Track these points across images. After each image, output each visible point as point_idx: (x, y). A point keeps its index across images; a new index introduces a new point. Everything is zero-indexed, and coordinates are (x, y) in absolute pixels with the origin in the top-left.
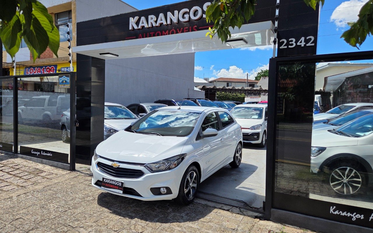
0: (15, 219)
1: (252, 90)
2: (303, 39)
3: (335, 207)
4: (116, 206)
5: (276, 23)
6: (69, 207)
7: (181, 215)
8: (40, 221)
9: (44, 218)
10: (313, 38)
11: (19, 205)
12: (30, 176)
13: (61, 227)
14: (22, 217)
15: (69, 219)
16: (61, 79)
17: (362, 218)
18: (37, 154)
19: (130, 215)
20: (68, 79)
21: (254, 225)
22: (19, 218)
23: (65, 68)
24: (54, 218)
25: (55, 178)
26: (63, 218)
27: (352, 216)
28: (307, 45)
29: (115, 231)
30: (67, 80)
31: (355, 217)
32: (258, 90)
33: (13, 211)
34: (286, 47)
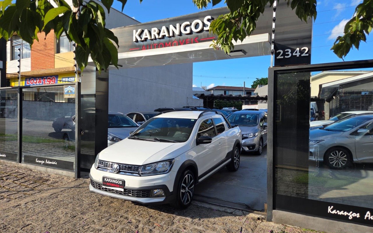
1: (250, 98)
2: (298, 49)
3: (332, 207)
5: (273, 35)
10: (307, 49)
12: (35, 184)
16: (66, 90)
17: (358, 216)
18: (41, 163)
19: (138, 219)
20: (73, 89)
21: (257, 226)
23: (66, 78)
27: (348, 214)
28: (302, 55)
30: (72, 90)
31: (352, 215)
32: (255, 98)
34: (282, 57)
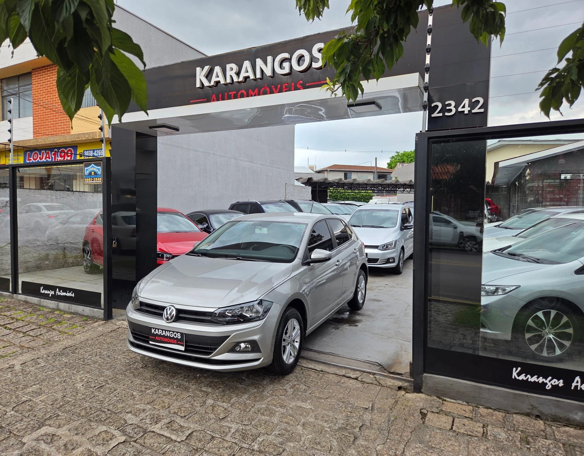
0: (21, 402)
1: (385, 184)
2: (466, 101)
3: (519, 369)
4: (181, 377)
5: (427, 76)
6: (106, 379)
7: (285, 388)
8: (61, 404)
9: (68, 399)
10: (481, 100)
11: (25, 379)
12: (40, 330)
13: (96, 412)
14: (31, 398)
15: (107, 400)
16: (87, 170)
17: (561, 384)
18: (49, 294)
20: (99, 169)
21: (398, 400)
22: (27, 400)
23: (91, 150)
24: (84, 399)
25: (80, 333)
26: (97, 398)
27: (545, 381)
28: (473, 111)
29: (182, 417)
30: (97, 170)
31: (550, 383)
32: (393, 184)
33: (17, 388)
34: (441, 115)
